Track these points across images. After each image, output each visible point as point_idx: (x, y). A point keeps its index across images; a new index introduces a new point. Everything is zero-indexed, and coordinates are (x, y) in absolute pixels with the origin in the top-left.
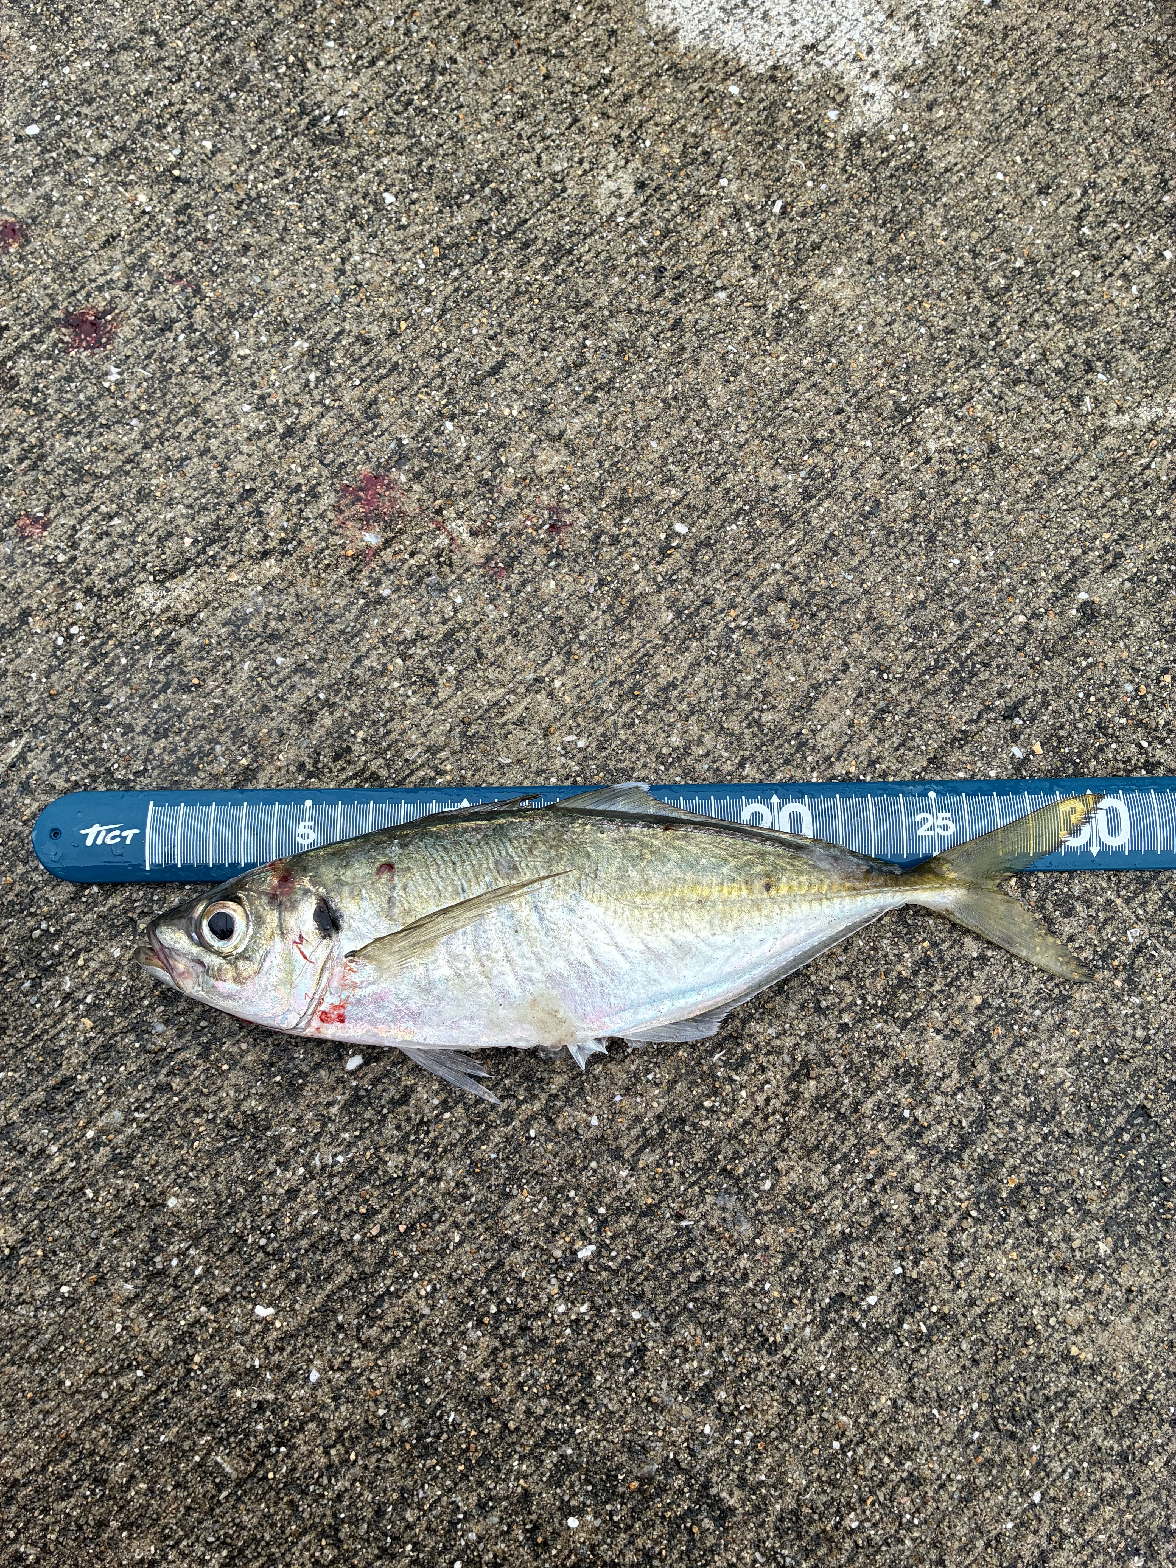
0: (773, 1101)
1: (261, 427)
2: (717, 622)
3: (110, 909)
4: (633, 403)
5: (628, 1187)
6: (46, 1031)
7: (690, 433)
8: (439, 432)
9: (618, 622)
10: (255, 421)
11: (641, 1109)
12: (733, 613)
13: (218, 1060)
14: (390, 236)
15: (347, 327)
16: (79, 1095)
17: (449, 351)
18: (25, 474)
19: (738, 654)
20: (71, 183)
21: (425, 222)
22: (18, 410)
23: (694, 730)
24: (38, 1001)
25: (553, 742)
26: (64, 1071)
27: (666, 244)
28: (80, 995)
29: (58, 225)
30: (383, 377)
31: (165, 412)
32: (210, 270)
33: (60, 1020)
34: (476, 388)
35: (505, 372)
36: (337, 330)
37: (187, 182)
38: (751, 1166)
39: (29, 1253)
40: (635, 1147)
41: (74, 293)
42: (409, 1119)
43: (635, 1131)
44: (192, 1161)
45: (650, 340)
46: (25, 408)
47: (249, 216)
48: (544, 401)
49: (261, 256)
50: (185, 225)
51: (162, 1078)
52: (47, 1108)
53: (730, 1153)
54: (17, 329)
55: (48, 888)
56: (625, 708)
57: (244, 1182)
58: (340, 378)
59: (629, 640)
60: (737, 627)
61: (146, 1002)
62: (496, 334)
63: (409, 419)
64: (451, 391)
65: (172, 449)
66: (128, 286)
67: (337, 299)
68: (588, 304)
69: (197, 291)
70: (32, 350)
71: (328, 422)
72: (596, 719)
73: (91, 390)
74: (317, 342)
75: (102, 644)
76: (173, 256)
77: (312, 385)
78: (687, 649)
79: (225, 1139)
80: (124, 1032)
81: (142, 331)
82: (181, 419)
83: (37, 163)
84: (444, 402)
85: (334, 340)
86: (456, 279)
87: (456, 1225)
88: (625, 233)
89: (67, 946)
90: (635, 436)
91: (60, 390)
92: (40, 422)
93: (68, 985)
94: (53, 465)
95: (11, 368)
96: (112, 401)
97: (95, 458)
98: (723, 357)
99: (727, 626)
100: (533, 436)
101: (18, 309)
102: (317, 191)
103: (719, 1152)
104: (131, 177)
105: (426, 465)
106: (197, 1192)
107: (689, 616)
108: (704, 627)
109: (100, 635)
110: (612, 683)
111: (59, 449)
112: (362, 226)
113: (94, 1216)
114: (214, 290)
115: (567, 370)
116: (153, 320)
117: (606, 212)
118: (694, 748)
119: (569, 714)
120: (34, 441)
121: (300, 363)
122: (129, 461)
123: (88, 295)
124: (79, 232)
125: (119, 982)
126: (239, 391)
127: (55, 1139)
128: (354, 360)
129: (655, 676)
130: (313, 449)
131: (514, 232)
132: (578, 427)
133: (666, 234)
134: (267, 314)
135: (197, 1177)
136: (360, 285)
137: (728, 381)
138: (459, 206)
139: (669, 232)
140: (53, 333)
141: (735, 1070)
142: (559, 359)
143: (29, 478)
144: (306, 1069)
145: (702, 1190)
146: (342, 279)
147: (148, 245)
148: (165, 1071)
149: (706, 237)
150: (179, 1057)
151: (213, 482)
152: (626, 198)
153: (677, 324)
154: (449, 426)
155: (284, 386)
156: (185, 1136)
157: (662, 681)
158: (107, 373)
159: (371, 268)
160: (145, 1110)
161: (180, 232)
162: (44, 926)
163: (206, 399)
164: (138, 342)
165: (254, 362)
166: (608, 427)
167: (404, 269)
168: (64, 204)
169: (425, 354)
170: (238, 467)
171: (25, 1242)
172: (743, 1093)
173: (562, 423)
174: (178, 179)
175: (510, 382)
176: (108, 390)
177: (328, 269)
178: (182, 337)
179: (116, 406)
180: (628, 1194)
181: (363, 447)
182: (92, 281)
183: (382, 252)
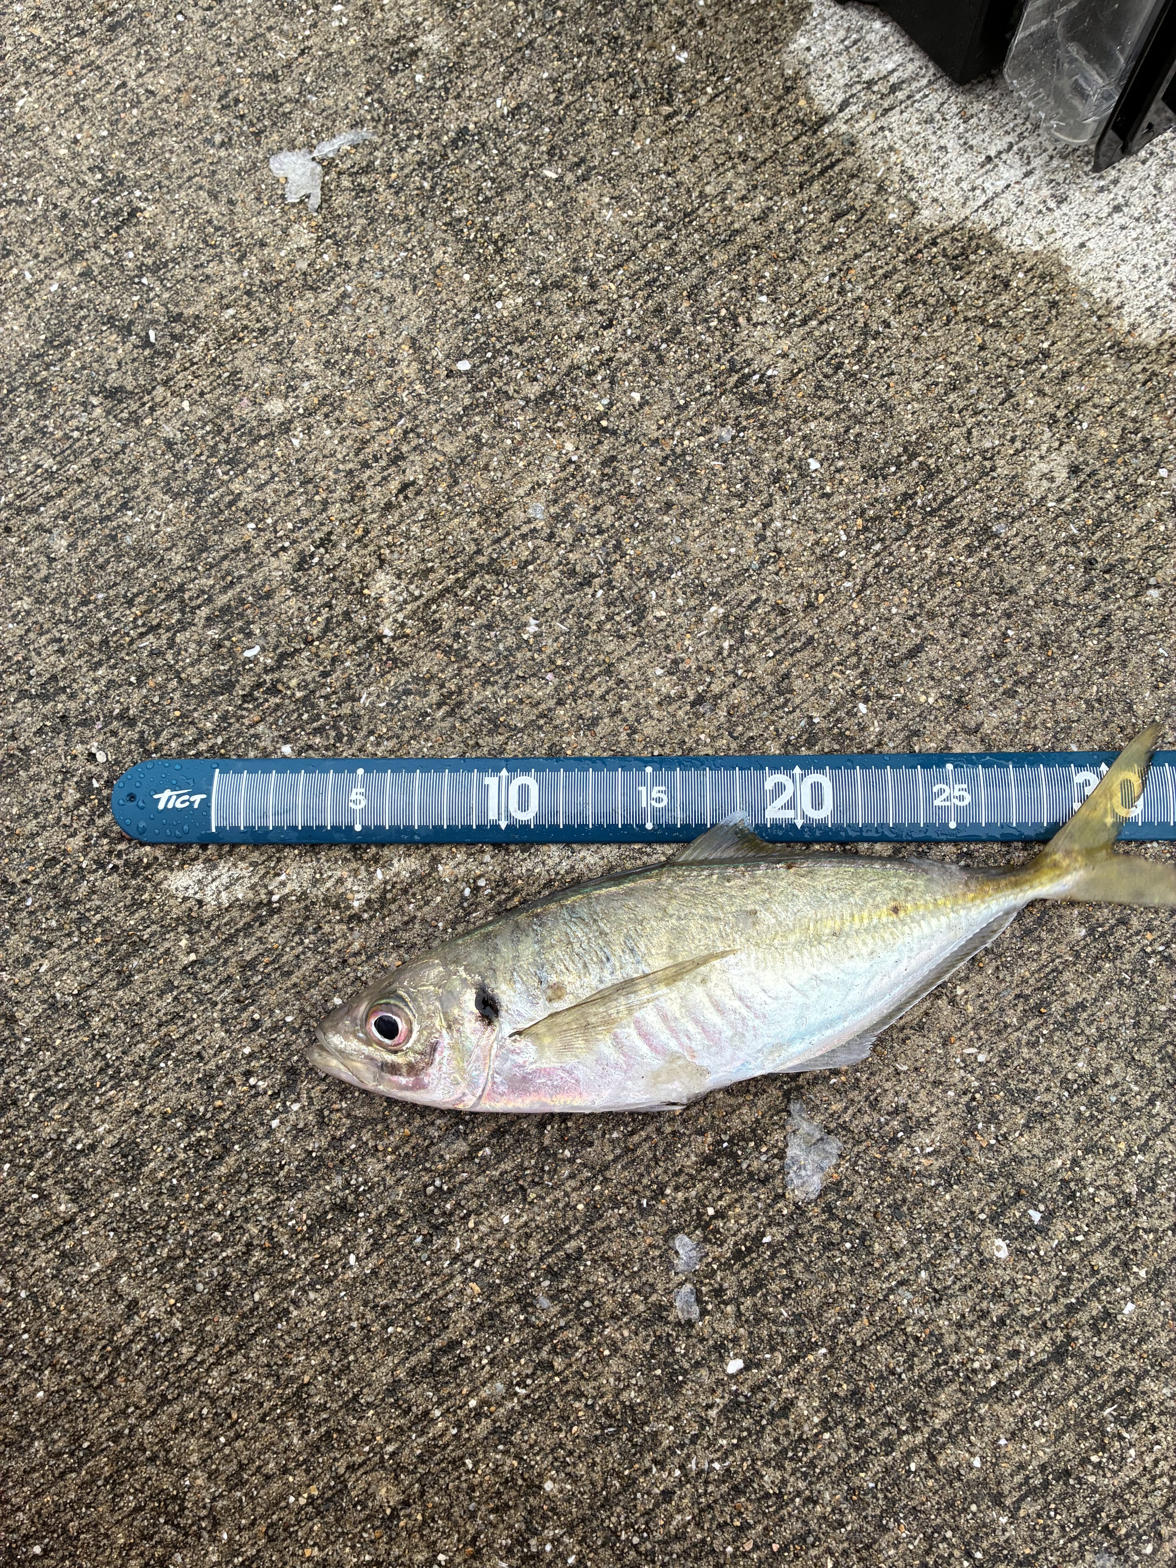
0: (1162, 1463)
1: (672, 692)
2: (1133, 944)
3: (501, 1174)
4: (1054, 702)
5: (1007, 1534)
6: (433, 1291)
7: (1113, 738)
8: (851, 714)
9: (1028, 932)
10: (668, 686)
11: (1026, 1456)
12: (1149, 936)
13: (599, 1344)
14: (813, 504)
15: (764, 595)
16: (465, 1361)
17: (866, 629)
18: (443, 719)
19: (1153, 981)
20: (501, 426)
21: (849, 491)
22: (440, 655)
23: (1103, 1058)
24: (429, 1259)
25: (952, 1053)
26: (450, 1334)
27: (1099, 534)
28: (469, 1257)
29: (486, 468)
30: (796, 650)
31: (579, 670)
32: (632, 526)
33: (448, 1281)
34: (892, 670)
35: (923, 656)
36: (754, 597)
37: (614, 433)
38: (1133, 1527)
39: (409, 1516)
40: (1017, 1495)
41: (498, 540)
42: (787, 1434)
43: (1018, 1479)
44: (570, 1446)
45: (1076, 635)
46: (446, 653)
47: (673, 473)
48: (962, 691)
49: (683, 515)
50: (610, 477)
51: (544, 1354)
52: (431, 1371)
53: (1113, 1511)
54: (442, 571)
55: (443, 1145)
56: (1030, 1025)
57: (619, 1475)
58: (754, 648)
59: (1038, 953)
60: (1153, 952)
61: (533, 1275)
62: (915, 615)
63: (822, 697)
64: (866, 672)
65: (584, 708)
66: (552, 536)
67: (755, 565)
68: (1012, 591)
69: (618, 546)
70: (456, 595)
71: (739, 693)
72: (999, 1032)
73: (510, 641)
74: (732, 609)
76: (596, 509)
77: (725, 653)
78: (1100, 969)
79: (603, 1428)
80: (509, 1302)
81: (561, 584)
82: (594, 678)
83: (467, 401)
84: (858, 682)
85: (749, 607)
86: (877, 554)
87: (829, 1551)
88: (1055, 519)
89: (458, 1205)
90: (1054, 737)
91: (481, 638)
92: (460, 669)
93: (457, 1246)
94: (470, 713)
95: (435, 612)
96: (529, 654)
97: (509, 710)
98: (1153, 661)
99: (1143, 950)
100: (949, 728)
101: (444, 551)
102: (742, 452)
103: (1101, 1510)
104: (560, 424)
105: (836, 747)
106: (574, 1479)
107: (1103, 934)
108: (1118, 948)
109: (506, 890)
110: (1018, 996)
111: (477, 698)
112: (785, 491)
113: (472, 1488)
114: (634, 548)
115: (987, 660)
116: (573, 573)
117: (1037, 495)
118: (1102, 1077)
119: (970, 1025)
120: (453, 688)
121: (715, 629)
122: (542, 716)
123: (512, 543)
124: (506, 477)
125: (507, 1250)
126: (653, 653)
127: (439, 1403)
128: (769, 631)
129: (1064, 994)
130: (722, 719)
131: (939, 509)
132: (995, 722)
133: (1099, 523)
134: (685, 575)
135: (575, 1465)
136: (779, 552)
137: (1157, 687)
138: (885, 478)
139: (1102, 521)
140: (477, 580)
141: (1126, 1427)
142: (980, 647)
143: (446, 724)
144: (687, 1366)
145: (1081, 1546)
146: (762, 545)
147: (572, 496)
148: (546, 1348)
149: (1141, 529)
150: (562, 1336)
151: (623, 745)
152: (1058, 482)
153: (1105, 620)
154: (862, 708)
155: (698, 652)
156: (563, 1418)
157: (1071, 1001)
158: (526, 624)
159: (792, 536)
160: (526, 1386)
161: (605, 485)
162: (438, 1183)
163: (620, 659)
164: (557, 595)
165: (669, 625)
166: (1027, 725)
167: (826, 539)
168: (492, 447)
169: (842, 630)
170: (647, 731)
171: (406, 1504)
172: (1132, 1452)
173: (981, 717)
174: (605, 430)
175: (928, 667)
176: (527, 641)
177: (748, 534)
178: (600, 593)
179: (533, 659)
180: (1006, 1541)
181: (773, 722)
182: (518, 528)
183: (804, 520)
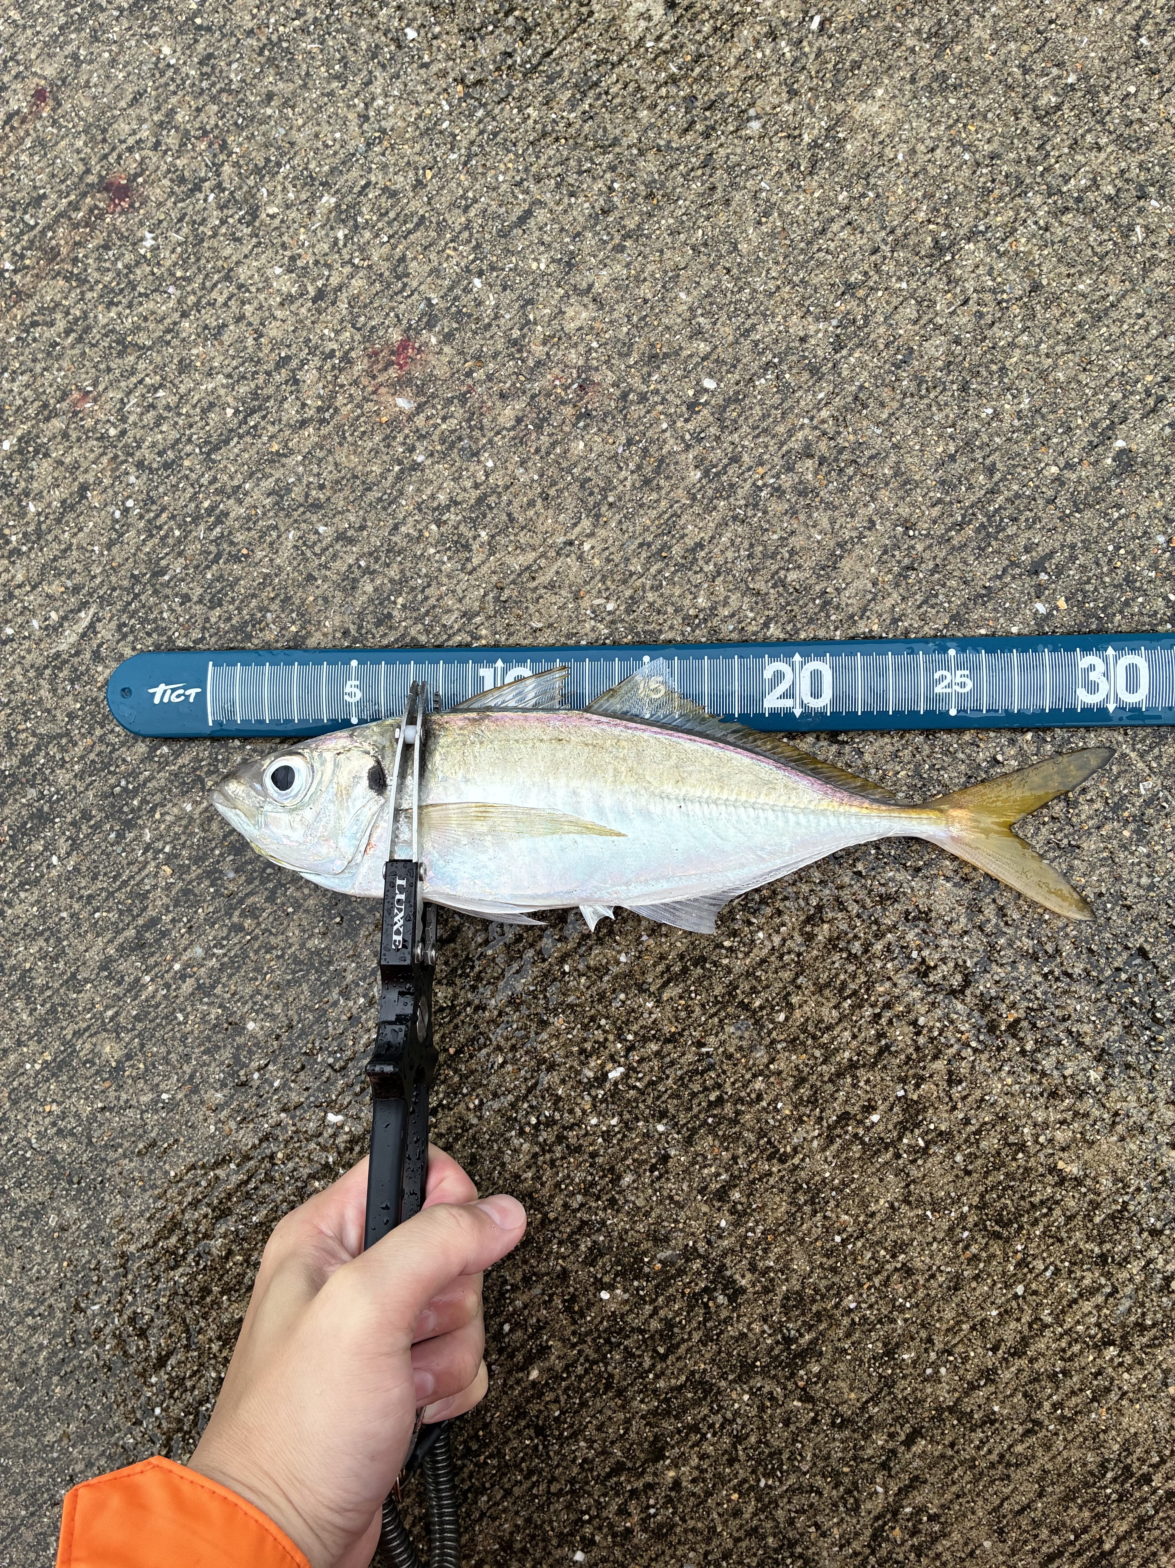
0: (788, 942)
1: (293, 291)
2: (745, 480)
3: (180, 767)
4: (661, 252)
5: (654, 1016)
6: (132, 877)
7: (720, 281)
8: (467, 290)
9: (647, 482)
10: (286, 284)
11: (666, 948)
12: (761, 470)
13: (283, 904)
14: (413, 76)
15: (373, 179)
16: (165, 933)
17: (475, 201)
18: (73, 347)
19: (765, 512)
20: (97, 40)
21: (449, 58)
22: (61, 282)
23: (720, 591)
24: (124, 850)
25: (583, 605)
26: (151, 913)
27: (698, 70)
28: (159, 845)
29: (87, 85)
30: (410, 232)
31: (200, 278)
32: (236, 123)
33: (144, 867)
34: (503, 241)
35: (532, 222)
36: (363, 183)
37: (209, 30)
38: (767, 1000)
39: (133, 1066)
40: (659, 982)
41: (105, 157)
42: (456, 956)
43: (660, 968)
44: (265, 990)
45: (680, 180)
46: (67, 279)
47: (271, 61)
48: (572, 253)
49: (285, 104)
50: (209, 76)
51: (235, 919)
52: (139, 945)
53: (747, 988)
54: (54, 196)
55: (124, 749)
56: (653, 570)
57: (311, 1010)
58: (367, 235)
59: (658, 501)
60: (765, 485)
61: (217, 852)
62: (522, 180)
63: (438, 277)
64: (478, 246)
65: (209, 317)
66: (158, 144)
67: (362, 148)
68: (616, 142)
69: (224, 146)
70: (70, 219)
71: (357, 283)
72: (625, 581)
73: (129, 258)
74: (344, 197)
75: (158, 516)
76: (198, 110)
77: (341, 243)
78: (715, 508)
79: (294, 972)
80: (199, 878)
81: (172, 193)
82: (215, 285)
83: (62, 20)
84: (471, 257)
85: (360, 193)
86: (480, 121)
87: (499, 1048)
88: (654, 60)
89: (145, 801)
90: (663, 287)
91: (99, 259)
92: (82, 293)
93: (148, 837)
94: (98, 336)
95: (52, 238)
96: (148, 269)
97: (136, 329)
98: (755, 197)
99: (754, 484)
100: (561, 292)
101: (53, 176)
102: (337, 31)
103: (737, 987)
104: (155, 29)
105: (455, 325)
106: (273, 1017)
107: (717, 474)
108: (732, 486)
109: (154, 508)
110: (641, 545)
111: (102, 320)
112: (384, 67)
113: (184, 1037)
114: (240, 145)
115: (594, 218)
116: (182, 180)
117: (634, 37)
118: (720, 609)
119: (598, 577)
120: (78, 313)
121: (328, 219)
122: (168, 331)
123: (120, 157)
124: (107, 91)
125: (192, 834)
126: (270, 253)
127: (147, 971)
128: (382, 215)
129: (682, 537)
130: (344, 312)
131: (540, 64)
132: (606, 280)
133: (698, 58)
134: (293, 168)
135: (272, 1006)
136: (383, 131)
137: (759, 223)
138: (482, 38)
139: (701, 56)
140: (88, 200)
141: (754, 914)
142: (587, 205)
143: (77, 351)
144: (362, 911)
145: (721, 1021)
146: (366, 127)
147: (174, 100)
148: (237, 913)
149: (739, 60)
150: (249, 901)
151: (250, 350)
152: (656, 19)
153: (707, 162)
154: (477, 282)
155: (313, 246)
156: (257, 970)
157: (690, 542)
158: (142, 239)
159: (395, 112)
160: (223, 947)
161: (205, 84)
162: (123, 783)
163: (238, 263)
164: (170, 205)
165: (282, 221)
166: (637, 278)
167: (428, 111)
168: (91, 63)
169: (453, 205)
170: (273, 333)
171: (129, 1057)
172: (761, 935)
173: (590, 277)
174: (200, 28)
175: (537, 233)
176: (144, 256)
177: (352, 116)
178: (212, 197)
179: (153, 274)
180: (654, 1022)
181: (392, 309)
182: (122, 142)
183: (408, 95)
